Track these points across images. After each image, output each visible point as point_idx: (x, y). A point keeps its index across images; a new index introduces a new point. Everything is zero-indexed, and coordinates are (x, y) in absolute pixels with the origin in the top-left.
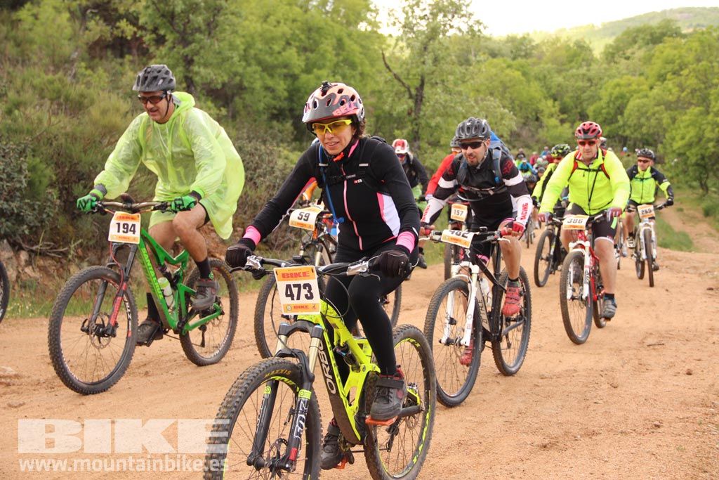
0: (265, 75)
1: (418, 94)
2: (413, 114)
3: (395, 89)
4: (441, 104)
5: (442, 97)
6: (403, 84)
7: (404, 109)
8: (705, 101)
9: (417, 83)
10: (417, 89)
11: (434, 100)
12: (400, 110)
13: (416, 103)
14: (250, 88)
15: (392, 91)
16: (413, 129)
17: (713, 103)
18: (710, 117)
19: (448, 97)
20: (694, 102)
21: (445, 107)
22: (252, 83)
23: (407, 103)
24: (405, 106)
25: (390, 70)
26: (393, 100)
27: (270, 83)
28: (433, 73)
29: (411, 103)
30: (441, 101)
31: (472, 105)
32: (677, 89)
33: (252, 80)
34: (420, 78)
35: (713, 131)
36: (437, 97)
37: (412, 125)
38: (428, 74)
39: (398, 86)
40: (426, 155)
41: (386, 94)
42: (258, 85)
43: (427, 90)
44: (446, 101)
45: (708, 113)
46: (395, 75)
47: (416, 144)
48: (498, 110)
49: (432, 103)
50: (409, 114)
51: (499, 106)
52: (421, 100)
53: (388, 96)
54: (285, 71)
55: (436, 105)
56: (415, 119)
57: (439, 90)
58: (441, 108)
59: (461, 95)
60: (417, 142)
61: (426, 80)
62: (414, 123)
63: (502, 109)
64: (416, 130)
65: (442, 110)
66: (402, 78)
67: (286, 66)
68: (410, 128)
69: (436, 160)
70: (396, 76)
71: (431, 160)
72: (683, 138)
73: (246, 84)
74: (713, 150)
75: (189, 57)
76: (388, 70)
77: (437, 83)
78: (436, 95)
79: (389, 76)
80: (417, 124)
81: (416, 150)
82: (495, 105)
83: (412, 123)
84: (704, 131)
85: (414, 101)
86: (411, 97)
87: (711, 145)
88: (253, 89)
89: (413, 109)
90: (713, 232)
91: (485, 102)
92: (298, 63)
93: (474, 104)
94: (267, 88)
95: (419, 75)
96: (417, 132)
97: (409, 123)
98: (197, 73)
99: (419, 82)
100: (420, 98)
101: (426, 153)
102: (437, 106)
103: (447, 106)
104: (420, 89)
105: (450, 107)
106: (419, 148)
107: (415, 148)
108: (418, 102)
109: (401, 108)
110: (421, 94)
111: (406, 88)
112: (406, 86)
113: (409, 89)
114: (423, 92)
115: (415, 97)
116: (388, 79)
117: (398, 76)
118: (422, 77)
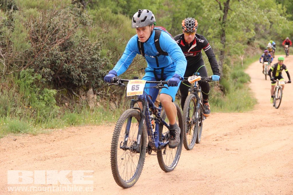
1: (226, 7)
2: (222, 19)
3: (209, 4)
4: (243, 14)
5: (244, 9)
7: (218, 17)
10: (224, 4)
11: (238, 11)
12: (215, 18)
13: (224, 12)
16: (223, 29)
19: (247, 10)
21: (245, 16)
23: (220, 13)
24: (219, 15)
29: (223, 14)
30: (243, 12)
31: (262, 14)
36: (240, 9)
37: (222, 27)
41: (205, 6)
43: (233, 5)
44: (246, 12)
47: (223, 38)
48: (277, 17)
49: (238, 13)
50: (220, 20)
51: (277, 15)
52: (227, 11)
53: (205, 8)
55: (240, 14)
56: (223, 23)
57: (241, 5)
58: (243, 16)
59: (255, 8)
60: (224, 37)
62: (223, 25)
64: (224, 30)
65: (244, 18)
68: (221, 28)
69: (237, 49)
78: (239, 8)
80: (225, 26)
81: (223, 42)
82: (275, 14)
83: (222, 26)
85: (223, 11)
86: (221, 9)
89: (222, 18)
91: (269, 12)
96: (224, 31)
97: (220, 25)
100: (226, 9)
101: (230, 44)
102: (241, 15)
104: (227, 4)
105: (249, 16)
106: (225, 41)
107: (222, 41)
108: (225, 12)
109: (215, 16)
110: (227, 7)
111: (218, 3)
112: (218, 2)
113: (220, 4)
114: (228, 6)
115: (223, 9)
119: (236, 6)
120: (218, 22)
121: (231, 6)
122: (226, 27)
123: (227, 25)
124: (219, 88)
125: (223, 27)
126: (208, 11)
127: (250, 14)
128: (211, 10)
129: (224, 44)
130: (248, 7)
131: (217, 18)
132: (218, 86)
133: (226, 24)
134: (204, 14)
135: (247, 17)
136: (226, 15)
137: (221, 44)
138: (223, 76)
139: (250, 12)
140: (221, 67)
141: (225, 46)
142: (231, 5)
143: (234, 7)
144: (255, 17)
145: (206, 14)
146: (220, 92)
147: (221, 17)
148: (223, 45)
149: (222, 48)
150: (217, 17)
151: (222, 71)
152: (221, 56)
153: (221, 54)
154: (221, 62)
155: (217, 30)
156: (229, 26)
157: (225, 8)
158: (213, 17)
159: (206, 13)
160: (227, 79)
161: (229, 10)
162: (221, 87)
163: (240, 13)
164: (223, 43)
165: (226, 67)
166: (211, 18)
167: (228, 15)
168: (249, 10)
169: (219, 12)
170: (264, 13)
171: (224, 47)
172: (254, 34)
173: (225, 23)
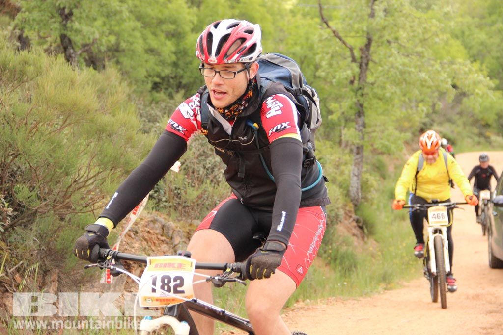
0: (147, 32)
1: (364, 56)
2: (356, 82)
3: (330, 51)
4: (397, 68)
5: (399, 60)
6: (344, 43)
7: (348, 76)
9: (362, 41)
10: (361, 49)
11: (388, 64)
12: (342, 77)
13: (361, 66)
14: (129, 50)
15: (327, 53)
16: (358, 101)
19: (406, 60)
21: (402, 73)
22: (131, 44)
23: (352, 69)
24: (349, 72)
25: (329, 27)
26: (330, 65)
27: (154, 43)
28: (384, 28)
29: (357, 70)
30: (397, 65)
31: (436, 69)
33: (131, 40)
34: (365, 35)
36: (391, 59)
37: (356, 97)
38: (378, 30)
39: (336, 45)
40: (374, 134)
41: (320, 56)
42: (139, 46)
43: (378, 53)
44: (404, 65)
46: (334, 32)
47: (360, 120)
48: (470, 77)
49: (386, 67)
50: (352, 82)
51: (471, 72)
52: (367, 64)
53: (322, 60)
54: (172, 27)
55: (391, 69)
56: (360, 88)
57: (394, 51)
58: (398, 73)
59: (424, 57)
60: (362, 118)
61: (375, 38)
62: (359, 92)
63: (476, 75)
64: (361, 102)
65: (399, 77)
66: (341, 35)
67: (174, 22)
68: (355, 100)
69: (388, 141)
70: (335, 34)
71: (382, 141)
73: (123, 45)
75: (67, 11)
77: (389, 42)
78: (390, 56)
79: (326, 33)
80: (362, 95)
81: (361, 128)
82: (466, 69)
83: (356, 94)
85: (358, 64)
86: (354, 60)
88: (133, 51)
89: (357, 78)
91: (454, 66)
92: (188, 17)
93: (440, 69)
94: (151, 51)
95: (364, 31)
96: (361, 106)
97: (352, 94)
98: (78, 32)
99: (365, 41)
100: (365, 61)
101: (374, 131)
102: (393, 71)
104: (366, 50)
105: (409, 73)
106: (364, 125)
107: (359, 126)
108: (363, 66)
109: (342, 74)
110: (367, 57)
111: (348, 49)
112: (348, 45)
113: (351, 49)
114: (369, 54)
115: (359, 60)
116: (324, 38)
117: (338, 33)
118: (368, 34)
119: (382, 53)
120: (350, 87)
121: (373, 55)
122: (364, 96)
123: (367, 94)
124: (355, 224)
125: (360, 98)
126: (327, 66)
127: (413, 70)
128: (334, 63)
129: (362, 133)
130: (408, 56)
131: (346, 79)
132: (352, 219)
133: (366, 90)
134: (320, 70)
135: (407, 75)
136: (365, 72)
137: (357, 133)
138: (362, 198)
140: (358, 179)
141: (363, 136)
142: (375, 52)
144: (423, 75)
145: (324, 71)
146: (356, 231)
147: (354, 77)
148: (360, 134)
149: (357, 141)
150: (346, 76)
151: (359, 187)
152: (358, 157)
153: (358, 153)
154: (358, 169)
155: (346, 104)
156: (371, 95)
157: (361, 58)
158: (338, 77)
159: (322, 69)
160: (372, 205)
161: (371, 64)
162: (357, 221)
163: (392, 67)
164: (360, 131)
165: (367, 179)
166: (334, 78)
167: (368, 73)
168: (410, 61)
169: (349, 66)
170: (442, 67)
171: (363, 138)
172: (423, 111)
173: (364, 89)
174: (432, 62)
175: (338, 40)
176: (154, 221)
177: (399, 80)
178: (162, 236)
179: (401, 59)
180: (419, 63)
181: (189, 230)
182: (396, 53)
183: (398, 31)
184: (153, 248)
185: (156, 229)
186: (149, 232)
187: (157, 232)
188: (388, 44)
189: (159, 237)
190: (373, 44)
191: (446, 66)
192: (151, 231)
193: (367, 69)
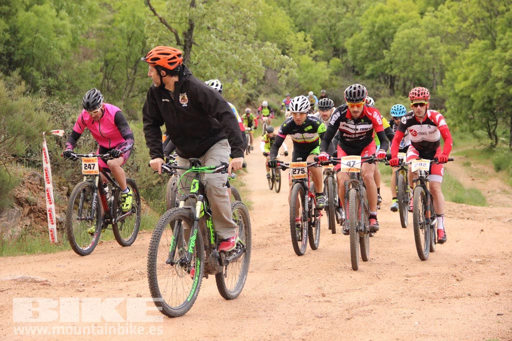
1: (187, 39)
3: (158, 35)
4: (216, 51)
5: (217, 44)
6: (170, 28)
8: (489, 32)
9: (185, 27)
10: (184, 34)
11: (208, 48)
13: (185, 49)
15: (156, 37)
17: (500, 36)
18: (497, 52)
19: (224, 44)
20: (478, 34)
21: (220, 55)
25: (155, 14)
28: (204, 16)
30: (216, 48)
31: (249, 52)
32: (458, 18)
34: (188, 22)
35: (501, 69)
36: (211, 43)
38: (198, 18)
39: (163, 31)
41: (150, 39)
43: (198, 36)
44: (221, 48)
45: (494, 47)
46: (161, 19)
48: (277, 57)
49: (206, 51)
51: (277, 53)
52: (190, 47)
55: (211, 52)
57: (212, 36)
58: (217, 56)
59: (238, 41)
61: (196, 24)
63: (282, 55)
65: (218, 58)
66: (168, 21)
70: (162, 20)
72: (466, 79)
74: (501, 91)
76: (153, 14)
77: (209, 28)
78: (209, 41)
79: (154, 20)
82: (273, 50)
84: (490, 68)
85: (183, 47)
86: (179, 43)
87: (499, 85)
90: (507, 188)
91: (263, 48)
95: (186, 18)
99: (188, 26)
100: (189, 44)
102: (212, 54)
103: (222, 55)
104: (189, 34)
105: (227, 55)
108: (187, 48)
110: (190, 40)
111: (173, 33)
112: (173, 31)
113: (176, 35)
114: (191, 38)
115: (183, 43)
116: (152, 24)
117: (164, 20)
118: (190, 20)
119: (203, 38)
121: (196, 38)
127: (229, 53)
130: (225, 40)
135: (224, 57)
136: (189, 54)
139: (229, 48)
142: (196, 36)
143: (200, 39)
144: (236, 57)
157: (185, 41)
161: (193, 45)
163: (212, 49)
167: (191, 53)
168: (226, 45)
170: (253, 50)
172: (239, 86)
174: (245, 45)
175: (164, 26)
176: (34, 175)
177: (217, 60)
178: (40, 186)
179: (219, 43)
180: (234, 46)
181: (60, 181)
182: (214, 37)
183: (216, 19)
184: (35, 194)
185: (36, 181)
186: (31, 183)
187: (37, 183)
188: (207, 30)
189: (38, 186)
190: (195, 29)
191: (257, 48)
192: (33, 182)
193: (190, 50)
